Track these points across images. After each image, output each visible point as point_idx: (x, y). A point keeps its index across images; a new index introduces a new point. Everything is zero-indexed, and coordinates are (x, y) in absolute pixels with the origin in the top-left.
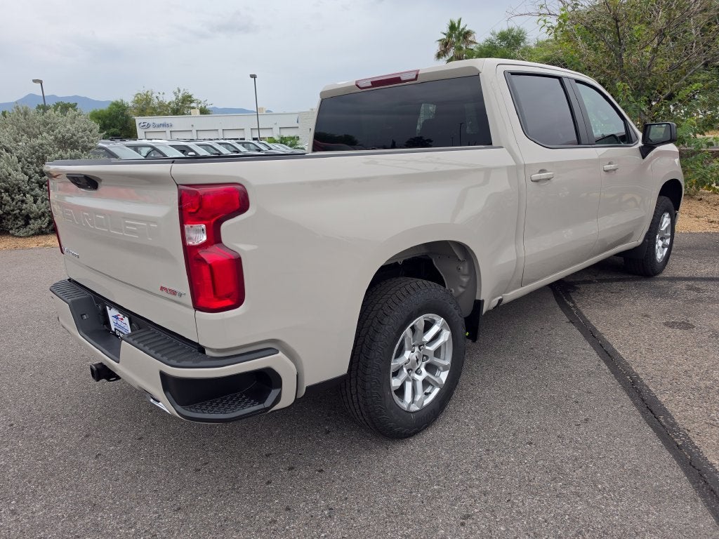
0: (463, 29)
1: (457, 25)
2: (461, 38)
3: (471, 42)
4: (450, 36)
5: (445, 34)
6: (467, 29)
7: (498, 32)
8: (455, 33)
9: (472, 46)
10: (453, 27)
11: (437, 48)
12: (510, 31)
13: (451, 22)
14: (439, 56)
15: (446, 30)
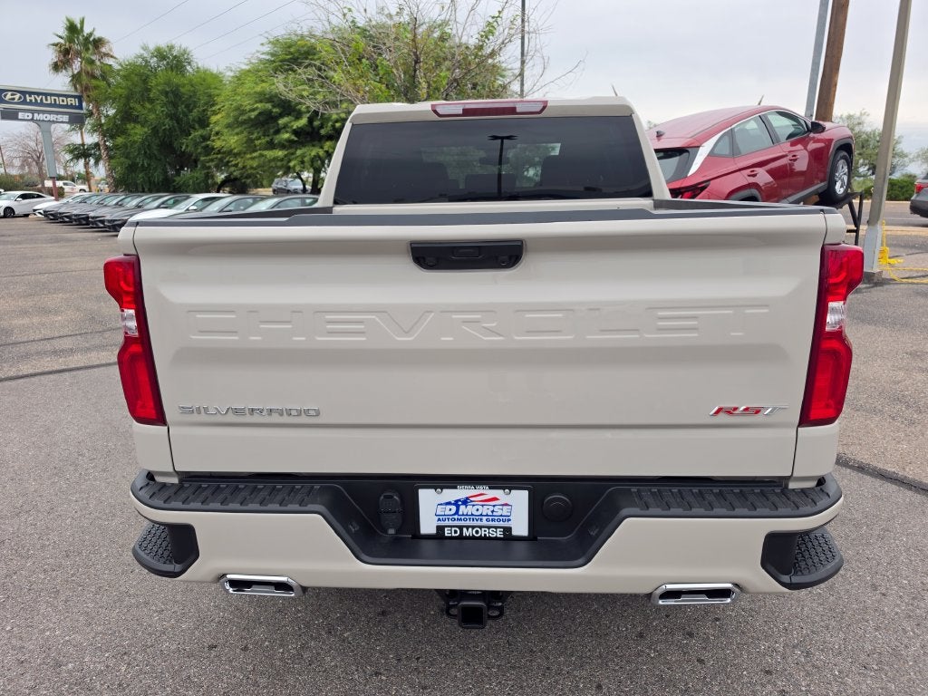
0: (91, 34)
1: (79, 26)
2: (91, 47)
3: (107, 55)
4: (70, 40)
5: (61, 37)
6: (97, 35)
7: (152, 47)
8: (78, 38)
9: (110, 61)
10: (73, 29)
11: (52, 56)
12: (171, 48)
13: (68, 20)
14: (56, 67)
15: (63, 32)
